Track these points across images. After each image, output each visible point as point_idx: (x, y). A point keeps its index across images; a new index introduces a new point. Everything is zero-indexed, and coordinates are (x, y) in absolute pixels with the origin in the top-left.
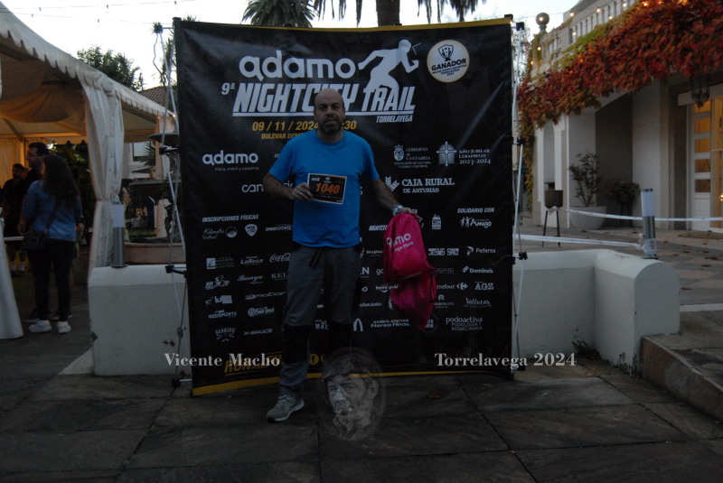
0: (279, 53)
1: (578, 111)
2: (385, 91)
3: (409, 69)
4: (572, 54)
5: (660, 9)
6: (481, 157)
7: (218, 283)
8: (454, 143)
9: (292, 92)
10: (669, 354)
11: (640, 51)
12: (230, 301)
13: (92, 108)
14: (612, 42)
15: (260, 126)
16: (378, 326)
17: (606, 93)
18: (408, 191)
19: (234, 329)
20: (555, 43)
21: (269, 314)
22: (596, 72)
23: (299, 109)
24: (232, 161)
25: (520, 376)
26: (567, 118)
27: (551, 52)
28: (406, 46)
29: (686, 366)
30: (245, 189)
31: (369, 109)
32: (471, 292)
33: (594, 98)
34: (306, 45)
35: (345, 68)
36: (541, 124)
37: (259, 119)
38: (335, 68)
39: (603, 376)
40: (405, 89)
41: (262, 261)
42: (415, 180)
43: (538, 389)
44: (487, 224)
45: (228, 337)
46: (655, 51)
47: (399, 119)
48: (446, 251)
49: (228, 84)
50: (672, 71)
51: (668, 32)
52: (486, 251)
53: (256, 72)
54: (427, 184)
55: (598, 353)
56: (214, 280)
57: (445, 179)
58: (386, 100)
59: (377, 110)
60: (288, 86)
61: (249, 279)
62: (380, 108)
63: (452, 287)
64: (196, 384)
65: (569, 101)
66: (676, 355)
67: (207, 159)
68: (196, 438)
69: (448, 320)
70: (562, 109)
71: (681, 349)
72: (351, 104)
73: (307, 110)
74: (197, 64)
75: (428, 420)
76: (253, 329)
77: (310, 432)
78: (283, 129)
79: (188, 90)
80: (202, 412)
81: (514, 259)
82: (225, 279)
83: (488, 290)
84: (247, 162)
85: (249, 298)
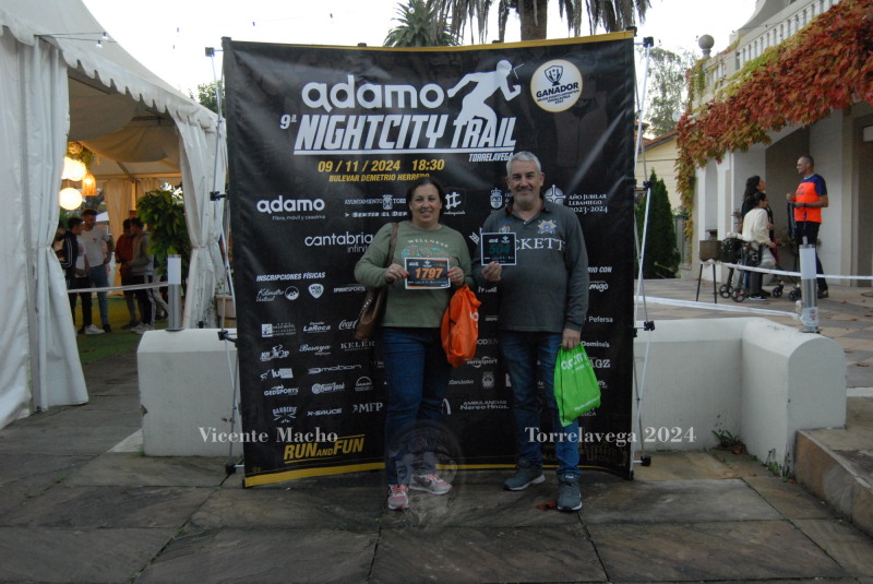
0: (351, 78)
1: (744, 147)
2: (479, 123)
3: (509, 96)
4: (738, 82)
6: (597, 203)
7: (276, 354)
8: (563, 187)
9: (367, 125)
10: (829, 456)
11: (817, 76)
12: (291, 376)
13: (186, 146)
14: (784, 66)
15: (329, 166)
16: (470, 408)
17: (777, 126)
19: (294, 409)
20: (720, 69)
21: (338, 392)
22: (766, 102)
23: (376, 146)
24: (293, 209)
26: (732, 155)
27: (715, 80)
28: (505, 68)
29: (850, 474)
30: (309, 241)
31: (460, 146)
33: (763, 133)
34: (384, 68)
35: (432, 96)
36: (703, 163)
37: (326, 158)
38: (418, 96)
39: (746, 478)
40: (504, 121)
41: (329, 328)
44: (603, 287)
45: (289, 418)
46: (834, 77)
47: (496, 158)
49: (288, 117)
50: (855, 101)
51: (850, 53)
52: (602, 320)
53: (322, 101)
55: (744, 446)
56: (270, 350)
58: (481, 134)
59: (469, 147)
60: (362, 119)
61: (313, 349)
62: (474, 144)
64: (249, 472)
65: (734, 136)
66: (838, 458)
67: (263, 206)
68: (230, 544)
70: (726, 145)
71: (845, 449)
72: (438, 140)
73: (386, 146)
74: (251, 92)
75: (516, 532)
76: (318, 409)
77: (367, 542)
78: (355, 170)
79: (240, 123)
80: (249, 509)
81: (635, 330)
82: (284, 349)
83: (603, 368)
84: (311, 209)
85: (313, 371)
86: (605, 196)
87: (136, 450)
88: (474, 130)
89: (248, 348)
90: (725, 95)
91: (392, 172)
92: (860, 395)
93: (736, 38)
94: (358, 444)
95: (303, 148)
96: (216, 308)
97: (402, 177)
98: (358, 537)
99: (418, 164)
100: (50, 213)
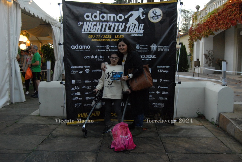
0: (98, 12)
1: (207, 36)
2: (134, 25)
3: (142, 18)
4: (206, 18)
5: (235, 3)
6: (166, 48)
7: (76, 88)
8: (156, 44)
9: (102, 25)
10: (228, 120)
11: (228, 17)
12: (80, 95)
14: (219, 14)
15: (91, 36)
16: (129, 105)
17: (216, 30)
19: (81, 104)
20: (201, 15)
21: (93, 99)
22: (213, 24)
23: (105, 31)
24: (81, 48)
25: (176, 124)
26: (204, 38)
27: (200, 18)
28: (141, 10)
29: (234, 125)
30: (86, 57)
31: (128, 31)
32: (161, 95)
33: (212, 32)
34: (107, 9)
35: (121, 17)
36: (196, 40)
37: (91, 34)
38: (117, 17)
39: (205, 125)
40: (141, 25)
41: (91, 81)
42: (143, 56)
43: (181, 129)
44: (167, 72)
45: (79, 106)
46: (232, 17)
47: (138, 35)
48: (153, 81)
49: (80, 22)
50: (238, 24)
51: (237, 10)
52: (166, 81)
53: (90, 18)
54: (147, 57)
55: (205, 117)
56: (74, 87)
57: (153, 56)
58: (134, 29)
60: (101, 23)
61: (86, 87)
62: (132, 31)
63: (154, 93)
65: (205, 33)
66: (231, 120)
67: (73, 47)
68: (62, 140)
69: (153, 104)
70: (202, 35)
71: (233, 118)
72: (122, 30)
73: (107, 31)
74: (70, 15)
75: (141, 139)
76: (87, 104)
77: (99, 141)
78: (99, 38)
79: (67, 24)
80: (67, 131)
81: (176, 84)
82: (78, 87)
83: (166, 94)
84: (86, 48)
85: (86, 93)
86: (168, 46)
87: (38, 114)
88: (132, 27)
89: (68, 87)
90: (202, 22)
91: (109, 38)
92: (237, 104)
93: (206, 6)
94: (98, 114)
95: (84, 31)
97: (112, 40)
98: (97, 139)
99: (116, 36)
100: (16, 49)
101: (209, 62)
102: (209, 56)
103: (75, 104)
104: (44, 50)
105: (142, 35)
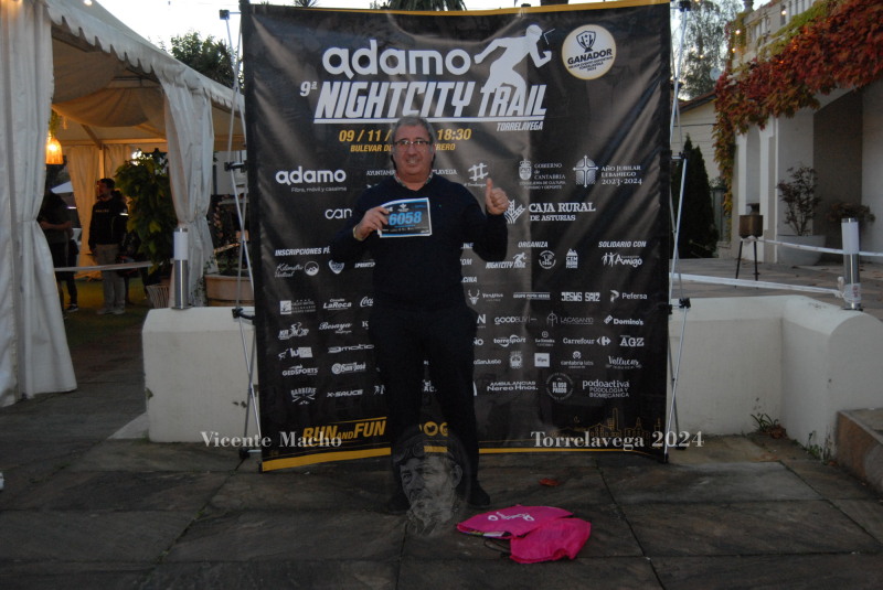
1: (790, 112)
2: (508, 90)
3: (539, 62)
4: (783, 39)
6: (631, 176)
7: (295, 332)
8: (595, 158)
10: (870, 436)
11: (870, 34)
12: (310, 355)
13: (172, 109)
14: (834, 23)
15: (349, 136)
16: (497, 389)
17: (826, 90)
18: (536, 218)
19: (314, 389)
20: (763, 24)
21: (359, 372)
22: (814, 62)
24: (313, 180)
25: (676, 458)
26: (777, 120)
27: (758, 36)
30: (330, 214)
32: (615, 349)
33: (810, 96)
36: (744, 129)
37: (347, 127)
38: (445, 63)
39: (786, 461)
41: (350, 305)
42: (545, 205)
43: (698, 475)
44: (636, 262)
45: (308, 400)
48: (583, 296)
49: (308, 83)
52: (636, 296)
53: (344, 68)
54: (560, 211)
55: (784, 431)
56: (289, 328)
57: (584, 204)
61: (333, 327)
63: (591, 342)
64: (266, 457)
65: (779, 99)
66: (879, 437)
67: (282, 177)
68: (255, 525)
69: (585, 384)
70: (770, 109)
76: (339, 390)
77: (396, 522)
78: (378, 139)
80: (269, 493)
81: (670, 307)
82: (303, 327)
83: (636, 347)
84: (332, 180)
85: (333, 350)
86: (639, 168)
87: (141, 436)
88: (502, 98)
90: (768, 53)
94: (379, 427)
95: (324, 116)
96: (205, 290)
98: (386, 517)
100: (35, 183)
101: (800, 217)
102: (797, 193)
103: (293, 393)
104: (129, 181)
105: (541, 127)
